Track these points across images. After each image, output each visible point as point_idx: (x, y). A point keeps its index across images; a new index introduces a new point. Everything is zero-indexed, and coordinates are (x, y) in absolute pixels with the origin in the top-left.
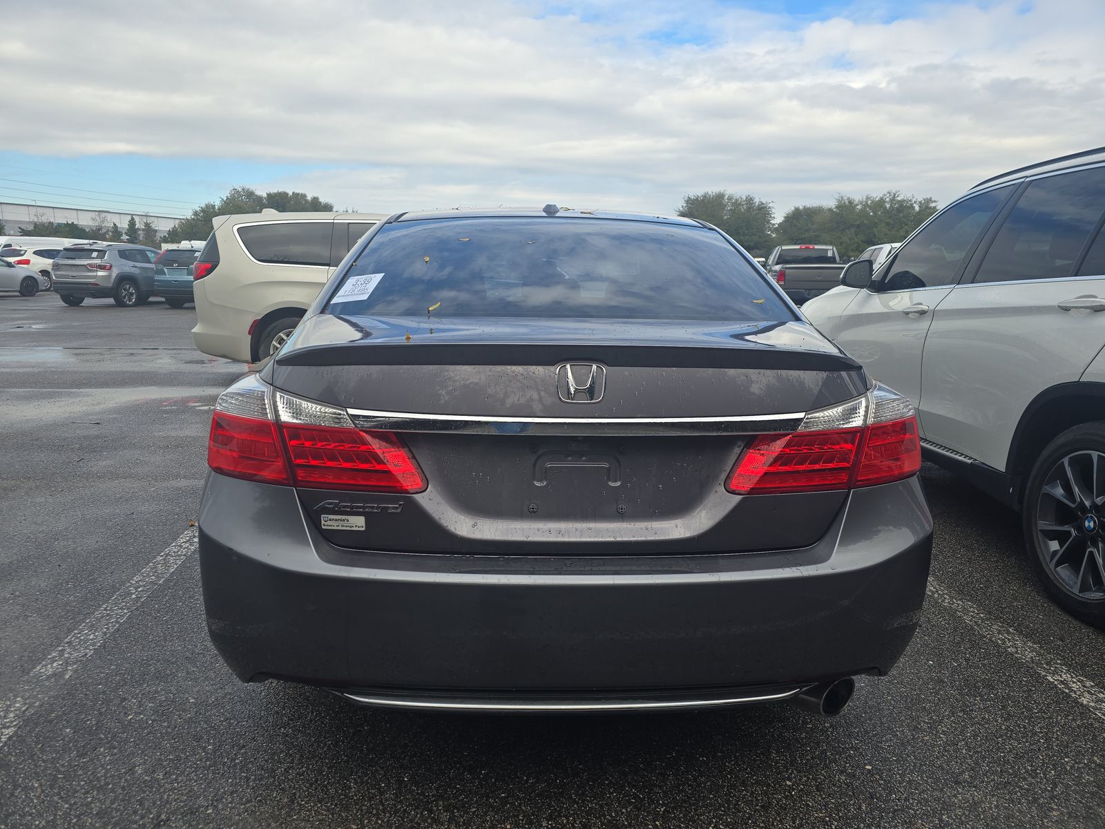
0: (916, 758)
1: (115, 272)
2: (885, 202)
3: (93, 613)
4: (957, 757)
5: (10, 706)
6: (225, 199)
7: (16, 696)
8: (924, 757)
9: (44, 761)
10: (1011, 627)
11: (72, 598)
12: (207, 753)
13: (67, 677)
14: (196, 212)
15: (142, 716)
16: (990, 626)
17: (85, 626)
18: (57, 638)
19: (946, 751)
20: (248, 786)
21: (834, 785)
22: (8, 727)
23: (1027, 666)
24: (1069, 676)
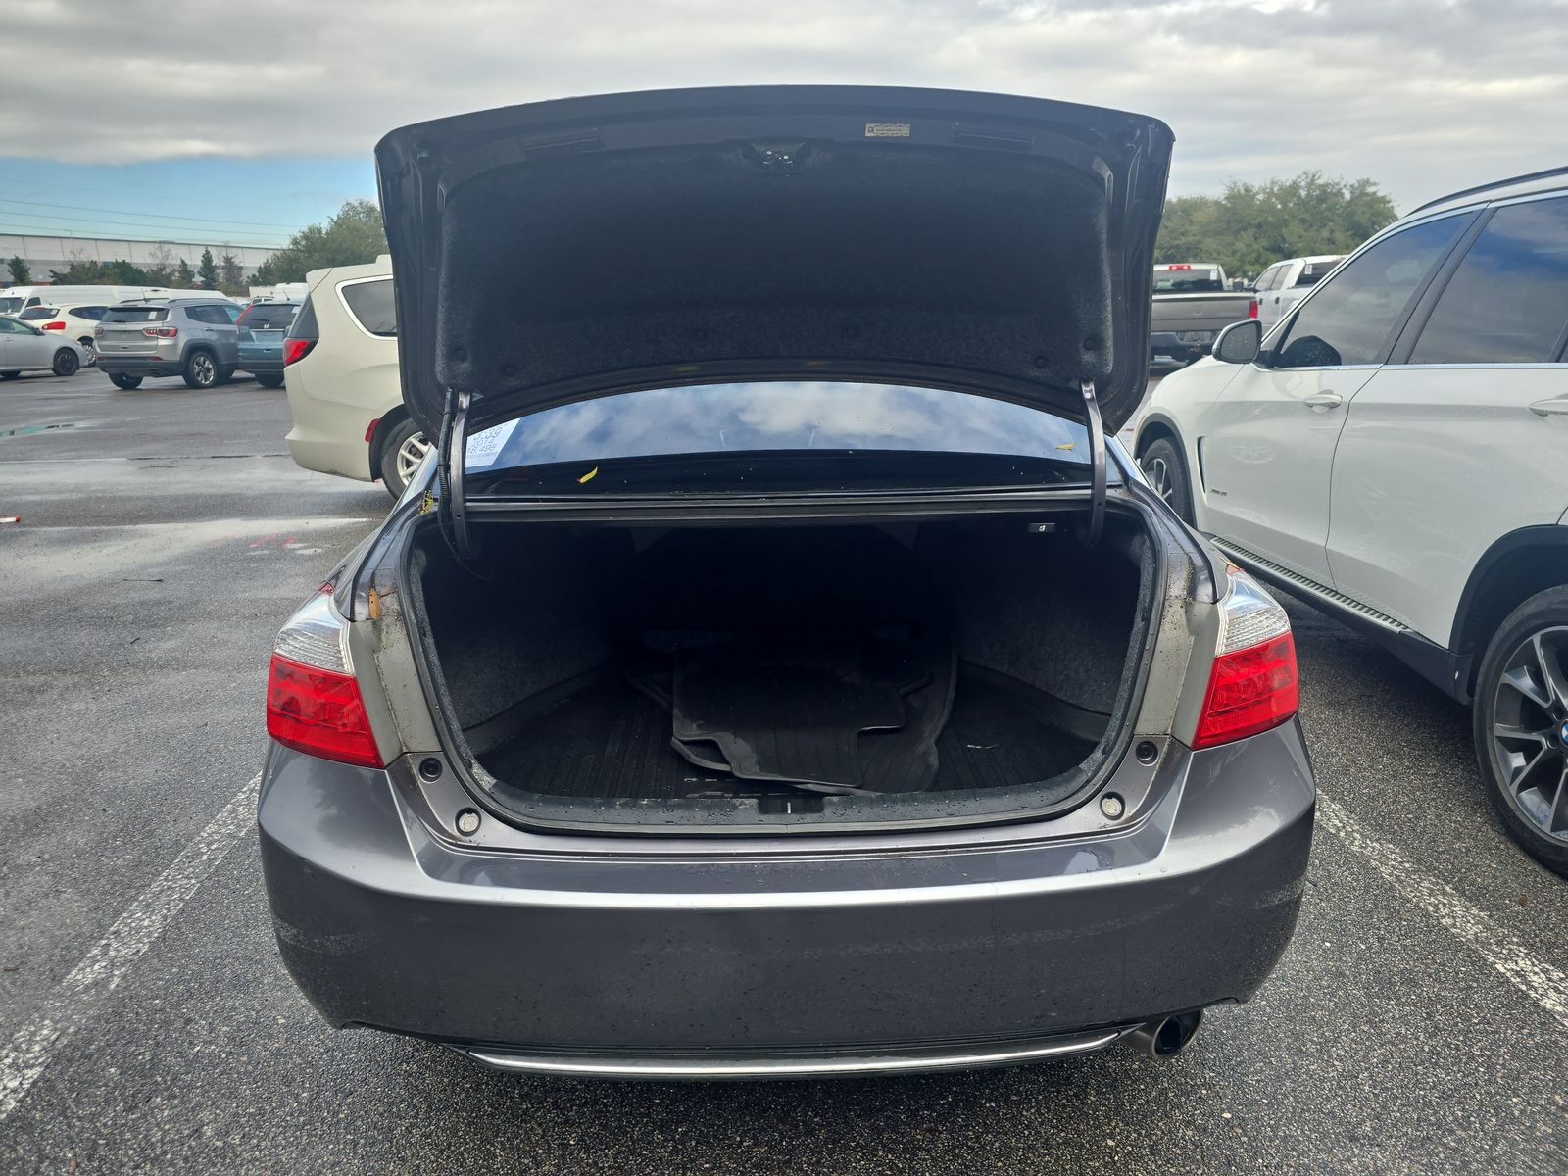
0: (1296, 1101)
1: (183, 340)
2: (1300, 188)
3: (149, 886)
4: (1355, 1097)
5: (34, 1034)
6: (335, 218)
7: (43, 1018)
8: (1308, 1097)
9: (80, 1119)
10: (1448, 883)
11: (120, 862)
12: (300, 1104)
13: (112, 986)
14: (295, 239)
15: (213, 1047)
16: (1418, 883)
17: (137, 906)
18: (100, 926)
19: (1340, 1088)
20: (355, 1154)
21: (1177, 1145)
22: (32, 1067)
23: (1469, 948)
24: (1529, 963)
